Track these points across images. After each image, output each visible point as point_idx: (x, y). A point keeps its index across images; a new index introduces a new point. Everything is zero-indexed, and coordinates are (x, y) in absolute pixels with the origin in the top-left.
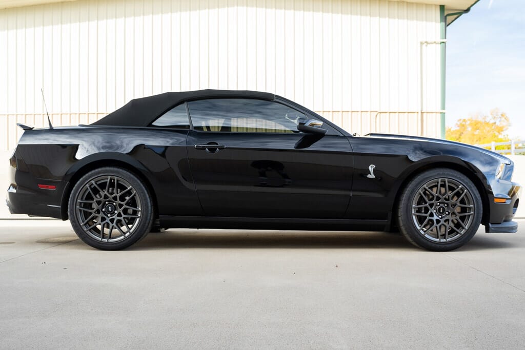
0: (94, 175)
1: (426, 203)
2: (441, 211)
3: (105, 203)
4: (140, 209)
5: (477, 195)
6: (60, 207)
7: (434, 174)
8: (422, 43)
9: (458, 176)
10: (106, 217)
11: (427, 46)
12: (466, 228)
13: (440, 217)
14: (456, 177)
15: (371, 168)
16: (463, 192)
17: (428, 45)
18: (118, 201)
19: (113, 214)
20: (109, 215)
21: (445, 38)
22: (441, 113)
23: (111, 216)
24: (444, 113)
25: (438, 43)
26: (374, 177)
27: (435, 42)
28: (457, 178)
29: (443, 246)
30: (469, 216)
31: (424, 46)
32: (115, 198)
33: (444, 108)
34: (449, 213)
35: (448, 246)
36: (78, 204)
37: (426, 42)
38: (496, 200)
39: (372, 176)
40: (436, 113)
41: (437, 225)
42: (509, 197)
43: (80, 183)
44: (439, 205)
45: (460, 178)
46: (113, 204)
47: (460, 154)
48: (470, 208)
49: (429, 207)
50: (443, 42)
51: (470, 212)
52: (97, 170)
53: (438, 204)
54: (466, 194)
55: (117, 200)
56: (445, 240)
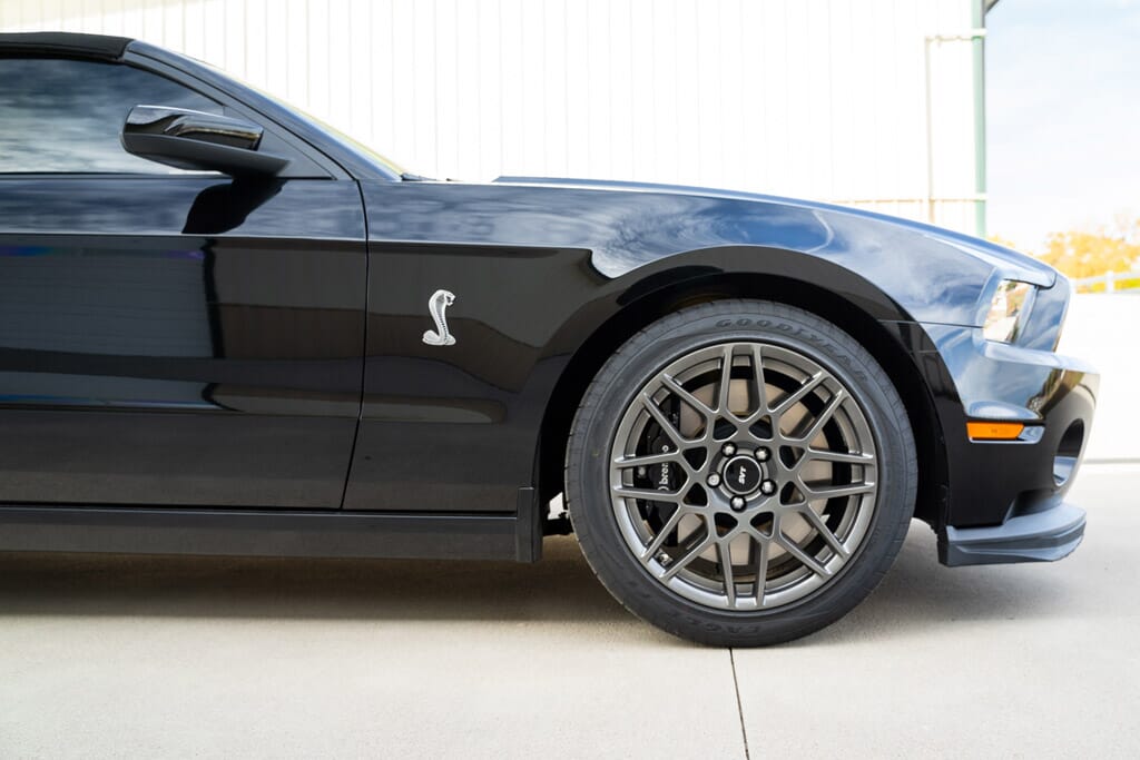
1: (673, 448)
2: (742, 480)
5: (888, 411)
7: (701, 325)
8: (928, 40)
9: (809, 333)
11: (939, 45)
12: (847, 548)
13: (738, 502)
14: (797, 336)
15: (439, 303)
16: (832, 398)
17: (944, 44)
21: (983, 26)
22: (976, 201)
24: (984, 202)
25: (966, 40)
26: (452, 340)
27: (959, 37)
28: (804, 341)
29: (746, 627)
30: (860, 497)
31: (934, 44)
33: (982, 187)
34: (775, 487)
35: (764, 625)
37: (940, 38)
38: (975, 432)
39: (438, 337)
40: (965, 200)
41: (720, 540)
42: (1035, 417)
44: (731, 456)
45: (812, 342)
47: (818, 237)
48: (863, 466)
49: (686, 465)
50: (978, 37)
51: (862, 484)
53: (729, 450)
54: (841, 407)
56: (753, 600)
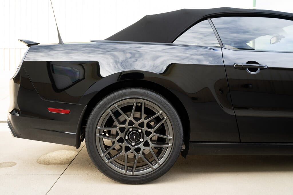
0: (118, 98)
3: (129, 130)
4: (171, 137)
6: (75, 134)
10: (130, 146)
18: (145, 128)
19: (138, 143)
20: (133, 144)
23: (135, 145)
32: (142, 125)
36: (97, 131)
43: (100, 107)
46: (137, 131)
52: (120, 92)
55: (143, 127)
